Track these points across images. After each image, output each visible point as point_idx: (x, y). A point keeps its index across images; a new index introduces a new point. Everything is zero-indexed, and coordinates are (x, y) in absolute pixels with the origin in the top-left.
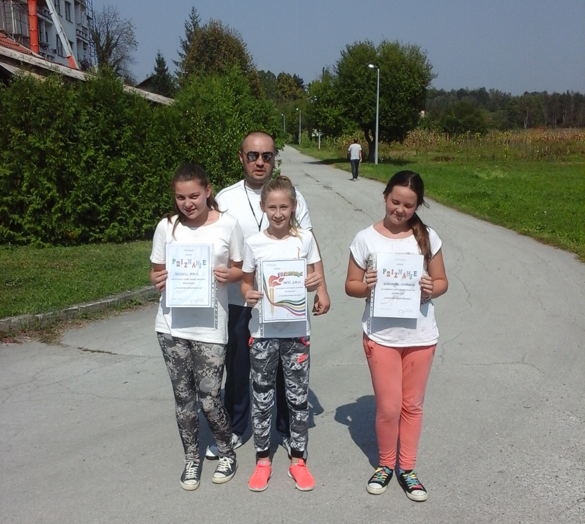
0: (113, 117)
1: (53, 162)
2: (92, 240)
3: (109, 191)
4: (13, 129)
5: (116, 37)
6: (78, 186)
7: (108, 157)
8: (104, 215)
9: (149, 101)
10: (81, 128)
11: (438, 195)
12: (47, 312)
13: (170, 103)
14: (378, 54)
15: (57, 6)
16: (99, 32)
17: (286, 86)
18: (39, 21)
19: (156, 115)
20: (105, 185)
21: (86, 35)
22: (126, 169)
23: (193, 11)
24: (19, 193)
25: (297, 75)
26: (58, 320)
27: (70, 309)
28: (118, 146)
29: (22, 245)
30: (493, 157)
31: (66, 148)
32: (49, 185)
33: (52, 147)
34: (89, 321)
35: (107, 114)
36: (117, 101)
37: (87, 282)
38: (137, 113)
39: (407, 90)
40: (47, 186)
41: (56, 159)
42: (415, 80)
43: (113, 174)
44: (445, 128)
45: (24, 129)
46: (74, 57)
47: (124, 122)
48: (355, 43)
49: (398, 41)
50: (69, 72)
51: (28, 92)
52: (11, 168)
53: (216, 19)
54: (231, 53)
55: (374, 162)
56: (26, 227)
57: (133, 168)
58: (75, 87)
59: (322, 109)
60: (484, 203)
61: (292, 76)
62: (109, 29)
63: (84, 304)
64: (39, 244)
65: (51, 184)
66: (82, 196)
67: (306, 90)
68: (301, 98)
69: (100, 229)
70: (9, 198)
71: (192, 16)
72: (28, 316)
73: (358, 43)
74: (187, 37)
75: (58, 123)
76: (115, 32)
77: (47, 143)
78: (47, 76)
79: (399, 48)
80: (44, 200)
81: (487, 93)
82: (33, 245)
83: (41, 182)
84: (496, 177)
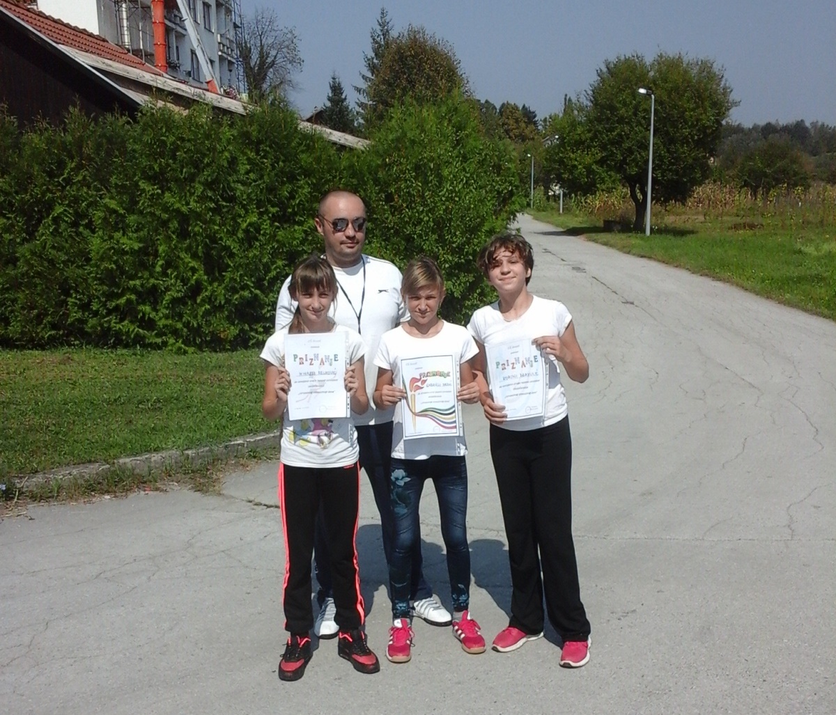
0: (284, 166)
1: (199, 231)
2: (253, 344)
3: (278, 273)
4: (143, 183)
5: (273, 53)
6: (234, 266)
7: (277, 224)
8: (269, 308)
9: (335, 143)
10: (238, 182)
11: (746, 280)
12: (200, 449)
13: (362, 145)
14: (652, 74)
15: (192, 9)
16: (249, 45)
17: (511, 122)
18: (168, 30)
19: (344, 163)
20: (273, 265)
21: (232, 50)
22: (302, 243)
23: (383, 13)
24: (152, 276)
25: (526, 106)
26: (216, 460)
27: (232, 443)
28: (290, 208)
29: (155, 350)
30: (822, 222)
31: (218, 210)
32: (193, 264)
33: (198, 209)
34: (259, 461)
35: (275, 162)
36: (289, 143)
37: (252, 405)
38: (318, 160)
39: (693, 126)
40: (190, 265)
41: (204, 226)
42: (705, 110)
43: (283, 249)
44: (745, 181)
45: (158, 184)
46: (216, 82)
47: (299, 174)
48: (618, 58)
49: (682, 53)
50: (219, 102)
51: (164, 130)
52: (140, 240)
53: (416, 26)
54: (439, 73)
55: (644, 231)
56: (161, 323)
57: (313, 240)
58: (229, 123)
59: (567, 154)
60: (819, 291)
61: (520, 109)
62: (263, 42)
63: (251, 437)
64: (180, 348)
65: (197, 262)
66: (240, 280)
67: (540, 127)
68: (533, 139)
69: (264, 327)
70: (138, 282)
71: (380, 21)
72: (175, 453)
73: (623, 58)
74: (374, 52)
75: (206, 175)
76: (272, 46)
77: (191, 203)
78: (189, 109)
79: (682, 63)
80: (186, 285)
81: (807, 128)
82: (172, 350)
83: (182, 259)
84: (830, 252)
